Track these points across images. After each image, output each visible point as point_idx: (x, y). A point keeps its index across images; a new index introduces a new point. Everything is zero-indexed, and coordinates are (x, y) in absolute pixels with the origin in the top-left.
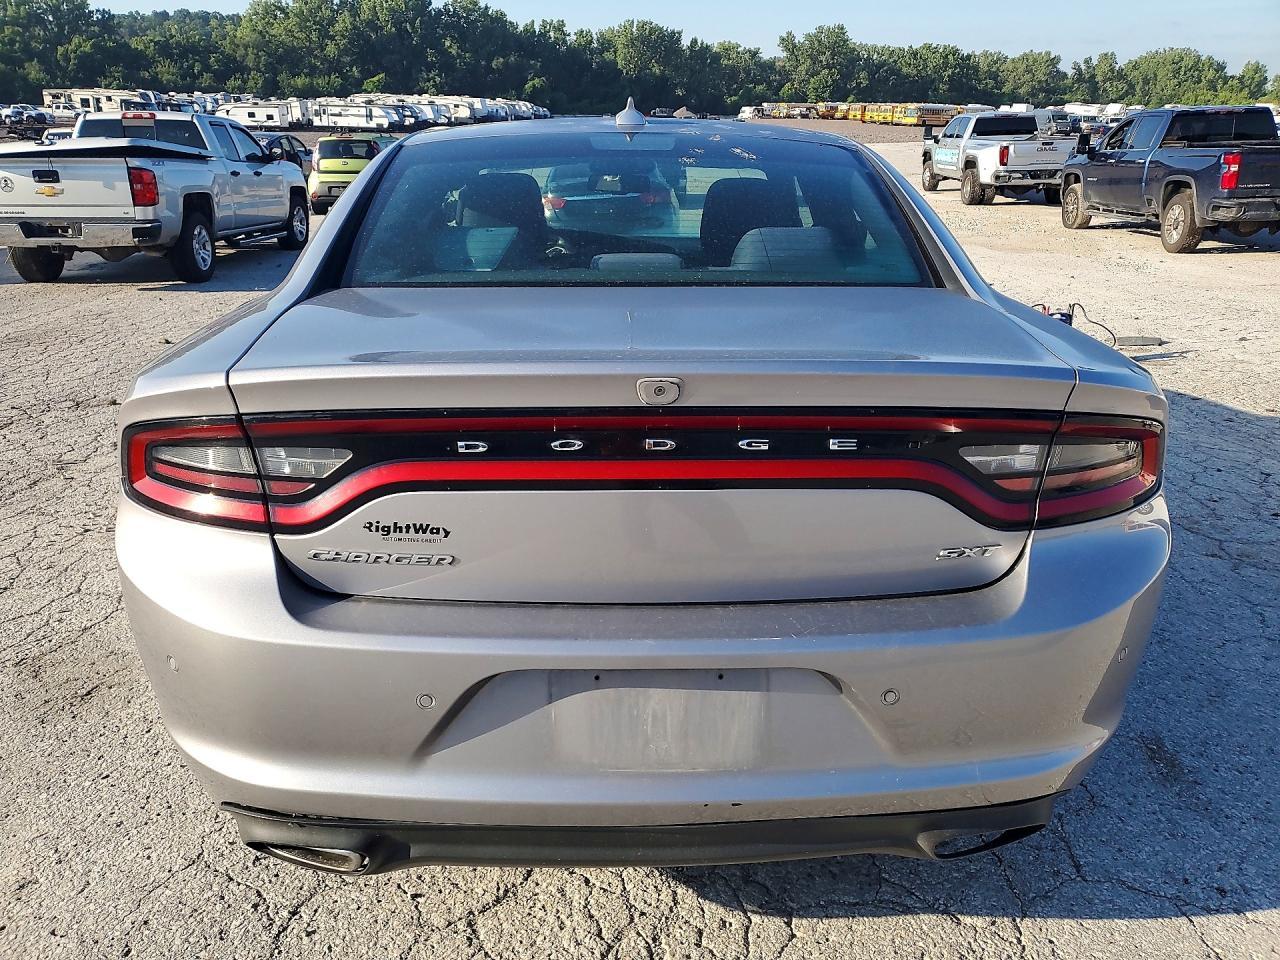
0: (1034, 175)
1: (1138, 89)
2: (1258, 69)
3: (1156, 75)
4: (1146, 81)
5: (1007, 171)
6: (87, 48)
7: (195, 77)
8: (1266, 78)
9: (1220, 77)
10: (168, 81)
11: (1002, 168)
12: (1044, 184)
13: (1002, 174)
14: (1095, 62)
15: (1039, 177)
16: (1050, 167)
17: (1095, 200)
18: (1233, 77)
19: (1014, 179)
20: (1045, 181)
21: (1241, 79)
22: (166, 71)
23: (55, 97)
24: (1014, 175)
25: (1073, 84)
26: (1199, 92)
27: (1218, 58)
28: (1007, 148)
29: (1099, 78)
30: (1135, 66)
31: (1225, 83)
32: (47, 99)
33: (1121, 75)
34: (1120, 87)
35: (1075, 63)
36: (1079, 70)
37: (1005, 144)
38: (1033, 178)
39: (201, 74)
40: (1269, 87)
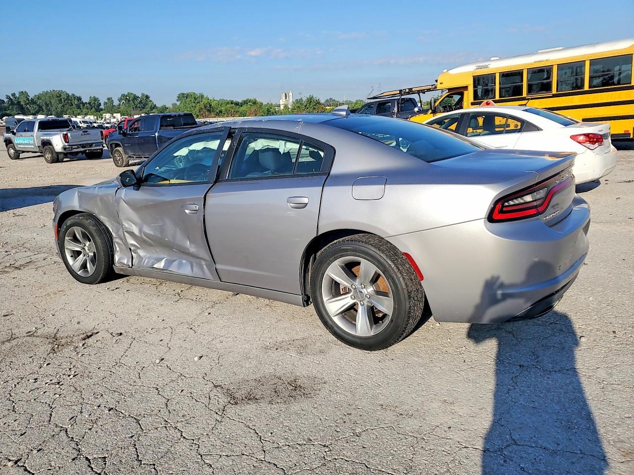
0: (83, 146)
1: (44, 108)
2: (95, 99)
3: (51, 102)
4: (47, 105)
5: (69, 146)
8: (100, 103)
9: (80, 103)
11: (66, 144)
12: (89, 150)
13: (67, 147)
14: (17, 95)
15: (85, 147)
16: (89, 142)
17: (131, 154)
18: (86, 103)
19: (74, 148)
20: (89, 148)
21: (89, 103)
24: (74, 147)
25: (9, 105)
26: (74, 110)
27: (77, 95)
28: (66, 134)
29: (22, 103)
30: (39, 98)
31: (84, 106)
33: (33, 102)
34: (35, 107)
35: (7, 96)
36: (10, 99)
37: (65, 133)
38: (83, 147)
40: (102, 107)
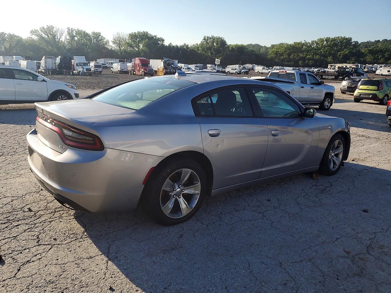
6: (347, 52)
7: (378, 59)
10: (369, 61)
22: (369, 58)
23: (331, 66)
32: (329, 67)
39: (380, 58)
